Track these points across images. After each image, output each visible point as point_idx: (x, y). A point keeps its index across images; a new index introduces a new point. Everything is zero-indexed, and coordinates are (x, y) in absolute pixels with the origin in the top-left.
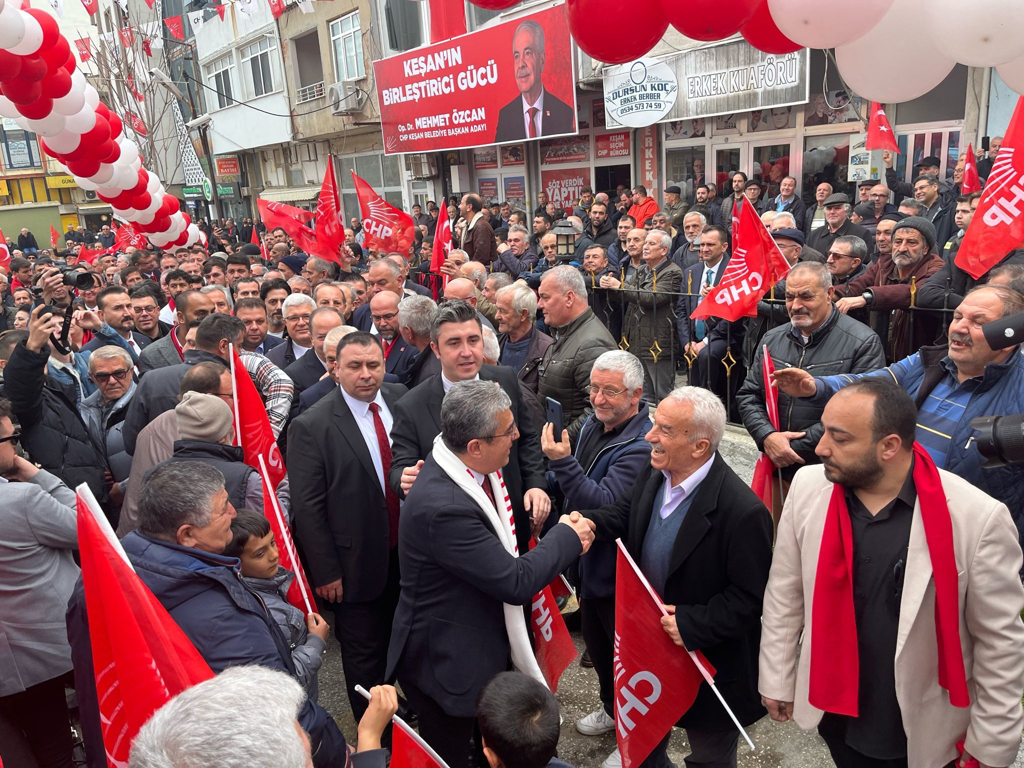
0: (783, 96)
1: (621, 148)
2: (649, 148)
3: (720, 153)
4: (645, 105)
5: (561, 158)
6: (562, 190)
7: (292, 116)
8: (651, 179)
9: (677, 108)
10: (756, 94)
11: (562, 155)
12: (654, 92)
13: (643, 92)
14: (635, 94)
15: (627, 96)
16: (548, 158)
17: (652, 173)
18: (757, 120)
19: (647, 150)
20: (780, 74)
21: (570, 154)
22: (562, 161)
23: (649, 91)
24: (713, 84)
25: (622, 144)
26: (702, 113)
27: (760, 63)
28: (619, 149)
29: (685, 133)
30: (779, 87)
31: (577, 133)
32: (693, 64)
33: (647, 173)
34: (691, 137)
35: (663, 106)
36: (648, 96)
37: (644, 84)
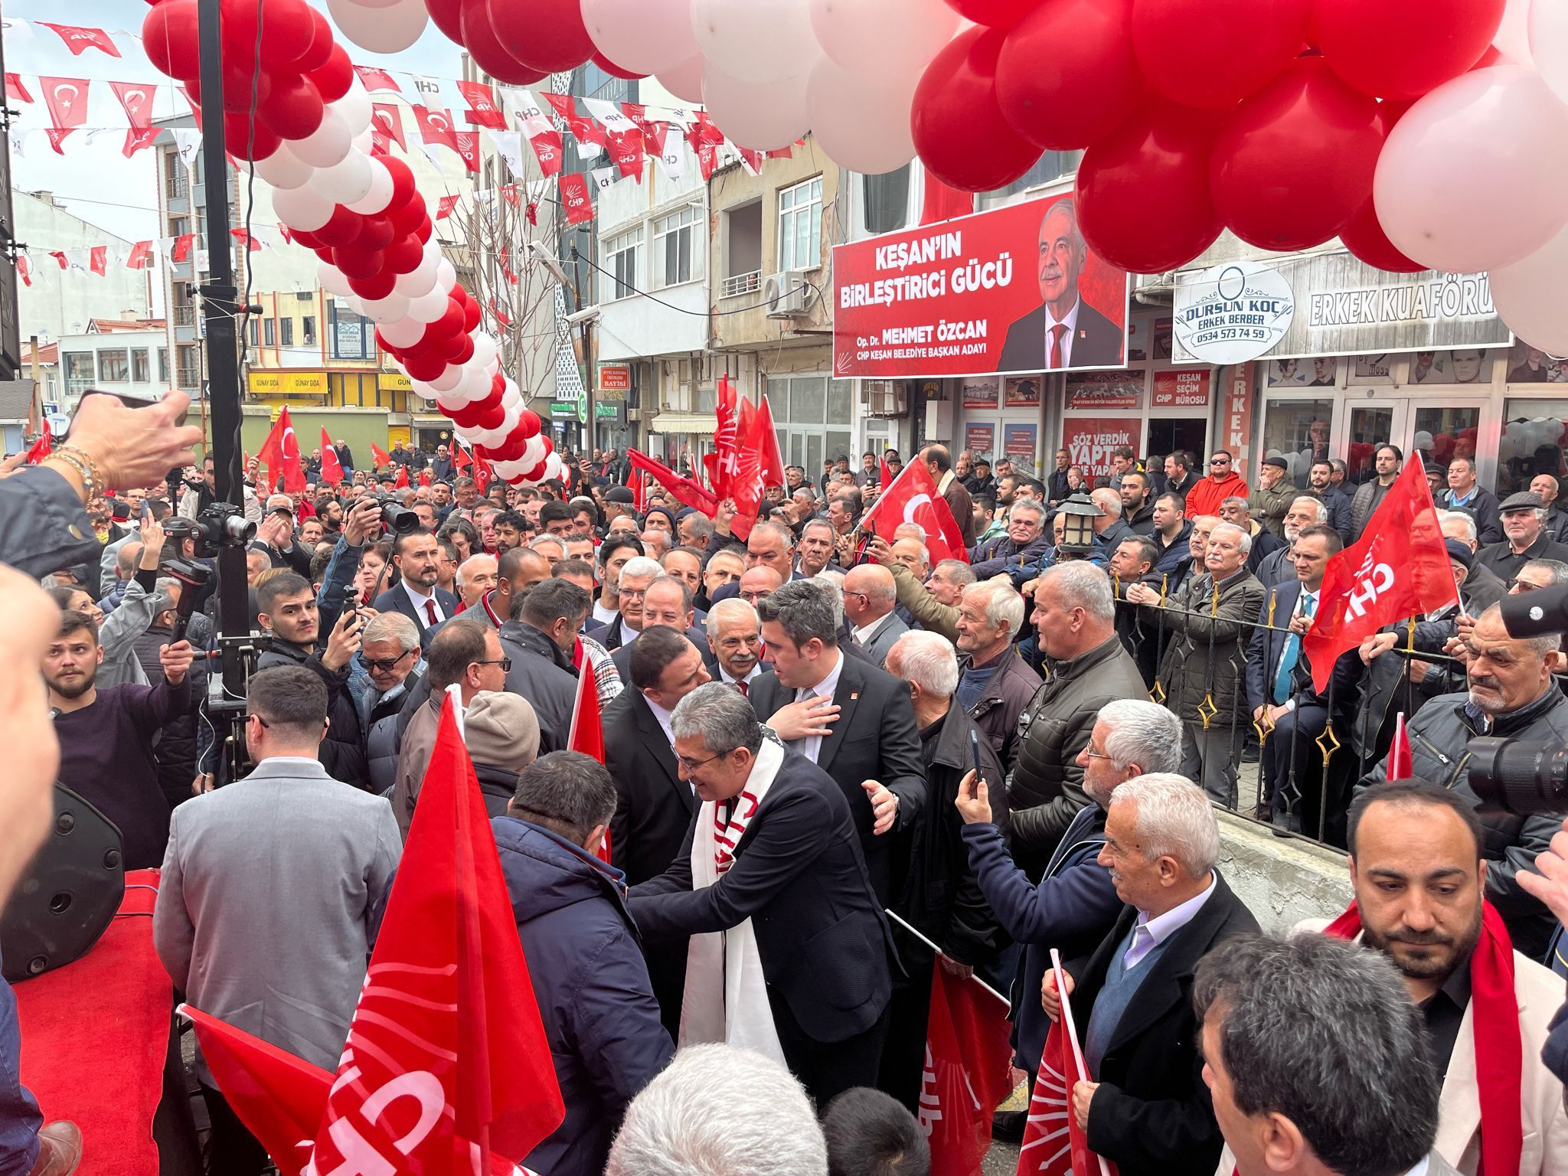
0: (1470, 333)
1: (1195, 394)
2: (1239, 396)
3: (1358, 414)
4: (1238, 332)
5: (1097, 402)
6: (1095, 448)
7: (710, 315)
8: (1239, 444)
9: (1289, 340)
10: (1424, 328)
11: (1099, 397)
12: (1254, 312)
13: (1237, 312)
14: (1223, 314)
15: (1210, 316)
16: (1077, 399)
17: (1240, 434)
18: (1425, 366)
19: (1235, 400)
20: (1467, 299)
21: (1113, 397)
22: (1099, 406)
23: (1246, 311)
24: (1353, 307)
25: (1196, 388)
26: (1331, 349)
27: (1435, 280)
28: (1191, 395)
29: (1302, 378)
30: (1465, 319)
31: (1125, 366)
32: (1323, 275)
33: (1233, 435)
34: (1313, 384)
35: (1267, 334)
36: (1243, 318)
37: (1239, 300)
